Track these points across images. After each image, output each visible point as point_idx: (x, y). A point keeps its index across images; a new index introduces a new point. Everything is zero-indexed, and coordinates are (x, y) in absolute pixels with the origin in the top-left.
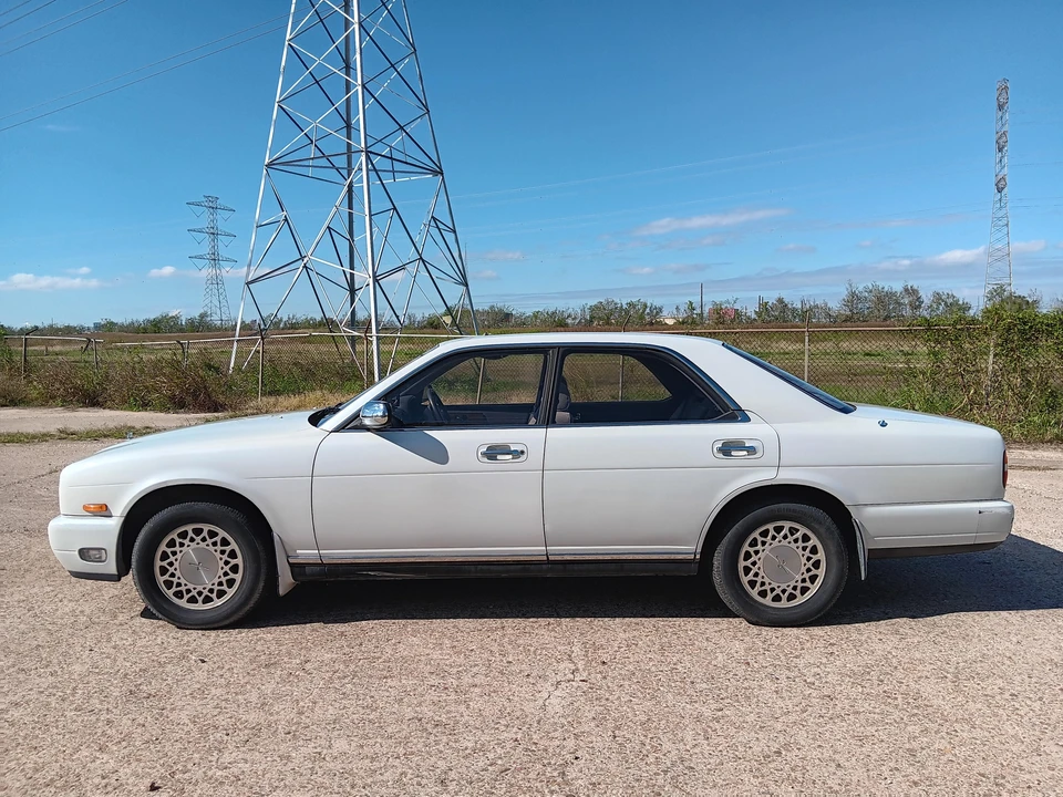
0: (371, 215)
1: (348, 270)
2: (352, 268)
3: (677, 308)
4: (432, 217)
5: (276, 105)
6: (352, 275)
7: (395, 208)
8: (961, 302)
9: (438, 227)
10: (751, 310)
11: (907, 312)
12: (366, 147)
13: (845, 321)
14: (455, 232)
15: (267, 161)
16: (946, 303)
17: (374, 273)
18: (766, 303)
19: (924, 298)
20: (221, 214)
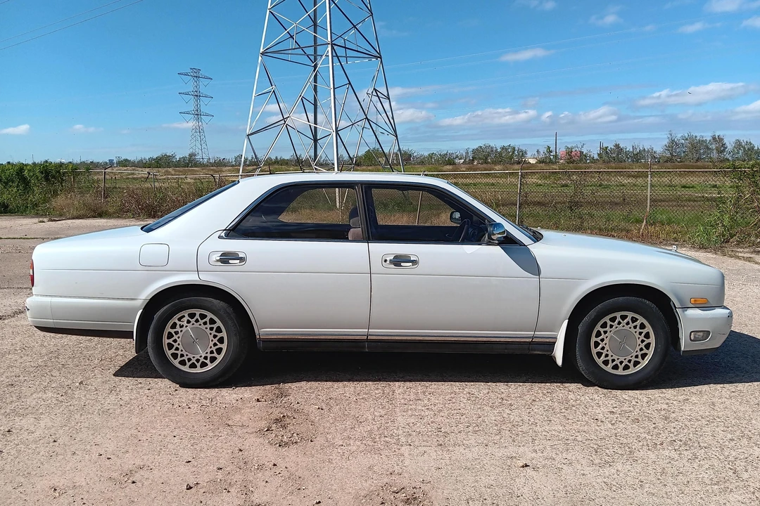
0: (334, 88)
1: (313, 125)
2: (316, 123)
3: (538, 151)
4: (374, 89)
5: (268, 11)
6: (315, 128)
7: (350, 83)
8: (756, 148)
9: (378, 96)
10: (595, 153)
11: (715, 155)
12: (332, 41)
13: (667, 161)
14: (389, 99)
15: (262, 50)
16: (744, 148)
17: (336, 128)
18: (606, 148)
19: (728, 144)
20: (203, 82)
